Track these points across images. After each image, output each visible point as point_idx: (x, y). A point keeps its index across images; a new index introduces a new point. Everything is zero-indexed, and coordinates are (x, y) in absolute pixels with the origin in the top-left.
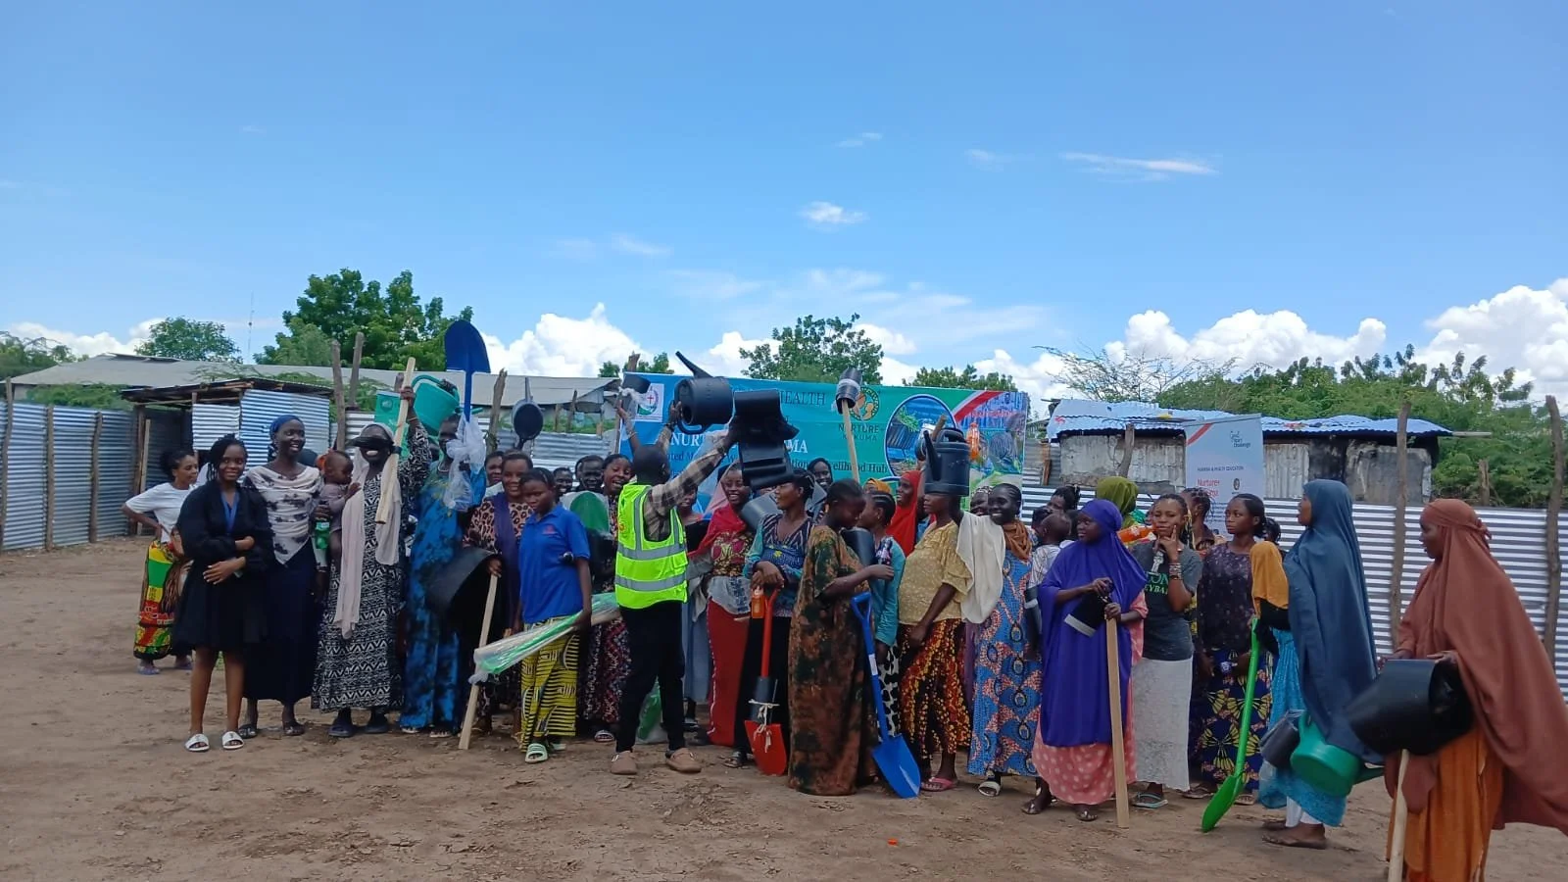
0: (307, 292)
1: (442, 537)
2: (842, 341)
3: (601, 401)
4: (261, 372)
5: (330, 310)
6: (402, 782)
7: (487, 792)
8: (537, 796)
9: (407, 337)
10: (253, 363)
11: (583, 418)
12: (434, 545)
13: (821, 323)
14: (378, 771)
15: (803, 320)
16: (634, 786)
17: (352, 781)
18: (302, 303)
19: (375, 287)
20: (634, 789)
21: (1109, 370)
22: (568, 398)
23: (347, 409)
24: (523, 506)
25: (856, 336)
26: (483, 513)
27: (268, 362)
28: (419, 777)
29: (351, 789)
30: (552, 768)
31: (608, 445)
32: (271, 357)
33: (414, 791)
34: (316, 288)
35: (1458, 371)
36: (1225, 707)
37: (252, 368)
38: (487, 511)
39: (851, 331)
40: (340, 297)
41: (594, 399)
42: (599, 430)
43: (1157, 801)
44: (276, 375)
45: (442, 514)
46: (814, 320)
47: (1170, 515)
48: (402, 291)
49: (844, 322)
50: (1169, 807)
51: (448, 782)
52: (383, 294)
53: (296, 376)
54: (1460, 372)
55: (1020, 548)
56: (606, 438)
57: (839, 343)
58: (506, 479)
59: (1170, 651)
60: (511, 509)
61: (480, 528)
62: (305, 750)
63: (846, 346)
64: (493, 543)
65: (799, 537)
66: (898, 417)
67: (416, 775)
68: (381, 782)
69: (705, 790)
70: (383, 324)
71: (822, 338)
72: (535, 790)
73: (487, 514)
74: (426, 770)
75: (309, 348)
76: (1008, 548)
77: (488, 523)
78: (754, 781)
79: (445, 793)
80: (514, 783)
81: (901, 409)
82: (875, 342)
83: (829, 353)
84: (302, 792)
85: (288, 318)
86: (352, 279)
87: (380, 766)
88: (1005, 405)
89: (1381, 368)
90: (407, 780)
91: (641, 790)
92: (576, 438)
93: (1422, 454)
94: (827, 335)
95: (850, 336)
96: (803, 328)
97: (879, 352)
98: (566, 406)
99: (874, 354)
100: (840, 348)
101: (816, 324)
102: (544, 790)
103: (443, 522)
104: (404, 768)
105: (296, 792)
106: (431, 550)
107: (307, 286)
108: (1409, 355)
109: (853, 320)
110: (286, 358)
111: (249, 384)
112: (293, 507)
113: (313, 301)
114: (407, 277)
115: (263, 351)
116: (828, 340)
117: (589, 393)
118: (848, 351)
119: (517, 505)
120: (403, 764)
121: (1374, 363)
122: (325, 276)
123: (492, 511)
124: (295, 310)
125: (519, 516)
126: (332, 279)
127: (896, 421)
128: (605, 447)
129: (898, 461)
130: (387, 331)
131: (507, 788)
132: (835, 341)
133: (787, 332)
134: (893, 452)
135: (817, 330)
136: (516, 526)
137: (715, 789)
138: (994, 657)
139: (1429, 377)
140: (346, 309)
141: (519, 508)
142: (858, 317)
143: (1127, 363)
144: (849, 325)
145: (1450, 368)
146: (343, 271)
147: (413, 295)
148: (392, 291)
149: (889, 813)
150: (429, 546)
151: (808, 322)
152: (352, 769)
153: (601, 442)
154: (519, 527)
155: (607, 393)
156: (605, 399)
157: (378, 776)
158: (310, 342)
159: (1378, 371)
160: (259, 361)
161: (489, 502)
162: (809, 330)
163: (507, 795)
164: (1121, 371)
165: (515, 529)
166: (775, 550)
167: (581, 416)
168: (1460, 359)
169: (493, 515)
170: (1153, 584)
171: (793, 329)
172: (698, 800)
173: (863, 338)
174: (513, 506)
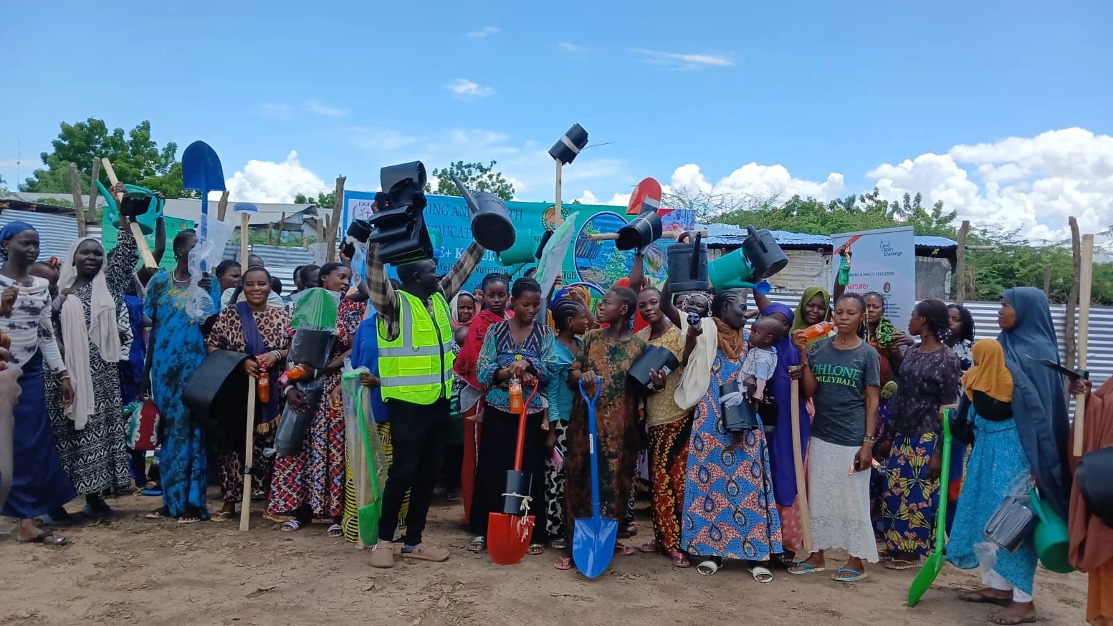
0: (60, 136)
1: (186, 343)
2: (483, 180)
3: (301, 222)
4: (22, 198)
5: (80, 150)
6: (137, 596)
7: (226, 604)
8: (280, 605)
9: (146, 173)
10: (17, 191)
11: (287, 235)
12: (179, 350)
13: (469, 166)
14: (112, 583)
15: (456, 163)
16: (377, 588)
17: (81, 598)
18: (58, 145)
19: (119, 133)
20: (377, 591)
21: (687, 203)
22: (277, 218)
23: (87, 224)
24: (264, 313)
25: (494, 178)
26: (229, 320)
27: (29, 191)
28: (155, 588)
29: (79, 608)
30: (292, 569)
31: (313, 255)
32: (32, 187)
33: (150, 607)
34: (68, 133)
35: (907, 206)
36: (897, 485)
37: (15, 194)
38: (233, 318)
39: (492, 173)
40: (89, 140)
41: (296, 221)
42: (305, 244)
43: (856, 575)
44: (35, 200)
45: (185, 321)
46: (463, 164)
47: (850, 313)
48: (142, 138)
49: (485, 167)
50: (867, 580)
51: (186, 592)
52: (127, 138)
53: (53, 200)
54: (910, 207)
55: (730, 349)
56: (311, 250)
57: (481, 182)
58: (248, 289)
59: (853, 437)
60: (255, 317)
61: (228, 333)
62: (35, 559)
63: (487, 184)
64: (243, 348)
65: (534, 339)
66: (585, 230)
67: (152, 585)
68: (115, 598)
69: (447, 588)
70: (126, 162)
71: (469, 177)
72: (277, 598)
73: (233, 322)
74: (163, 578)
75: (64, 180)
76: (719, 348)
77: (236, 329)
78: (492, 573)
79: (184, 607)
80: (255, 589)
81: (588, 224)
82: (508, 182)
83: (475, 189)
84: (24, 618)
85: (45, 158)
86: (98, 127)
87: (114, 576)
88: (677, 221)
89: (858, 203)
90: (143, 592)
91: (385, 592)
92: (287, 250)
93: (945, 262)
94: (473, 176)
95: (490, 177)
96: (455, 171)
97: (511, 190)
98: (277, 226)
99: (507, 192)
100: (482, 185)
101: (466, 167)
102: (287, 596)
103: (186, 330)
104: (139, 577)
105: (17, 617)
106: (176, 355)
107: (60, 131)
108: (876, 194)
109: (492, 166)
110: (45, 187)
111: (5, 205)
112: (27, 315)
113: (66, 143)
114: (146, 126)
115: (25, 183)
116: (473, 179)
117: (292, 216)
118: (488, 187)
119: (259, 314)
120: (138, 571)
121: (852, 200)
122: (75, 123)
123: (237, 318)
124: (51, 150)
125: (262, 323)
126: (81, 126)
127: (583, 234)
128: (310, 257)
129: (585, 269)
130: (131, 168)
131: (248, 597)
132: (479, 180)
133: (444, 172)
134: (581, 261)
135: (466, 170)
136: (262, 332)
137: (458, 587)
138: (700, 446)
139: (889, 209)
140: (94, 149)
141: (262, 316)
142: (495, 162)
143: (701, 198)
144: (489, 169)
145: (901, 205)
146: (89, 120)
147: (150, 140)
148: (133, 134)
149: (629, 605)
150: (174, 352)
151: (460, 165)
152: (82, 579)
153: (307, 253)
154: (265, 333)
155: (305, 216)
156: (305, 221)
157: (111, 589)
158: (65, 175)
159: (855, 205)
160: (22, 190)
161: (234, 310)
162: (459, 171)
163: (250, 606)
164: (696, 203)
165: (262, 335)
166: (514, 354)
167: (286, 233)
168: (907, 198)
169: (239, 322)
170: (835, 377)
171: (449, 170)
172: (443, 602)
173: (500, 178)
174: (256, 314)
